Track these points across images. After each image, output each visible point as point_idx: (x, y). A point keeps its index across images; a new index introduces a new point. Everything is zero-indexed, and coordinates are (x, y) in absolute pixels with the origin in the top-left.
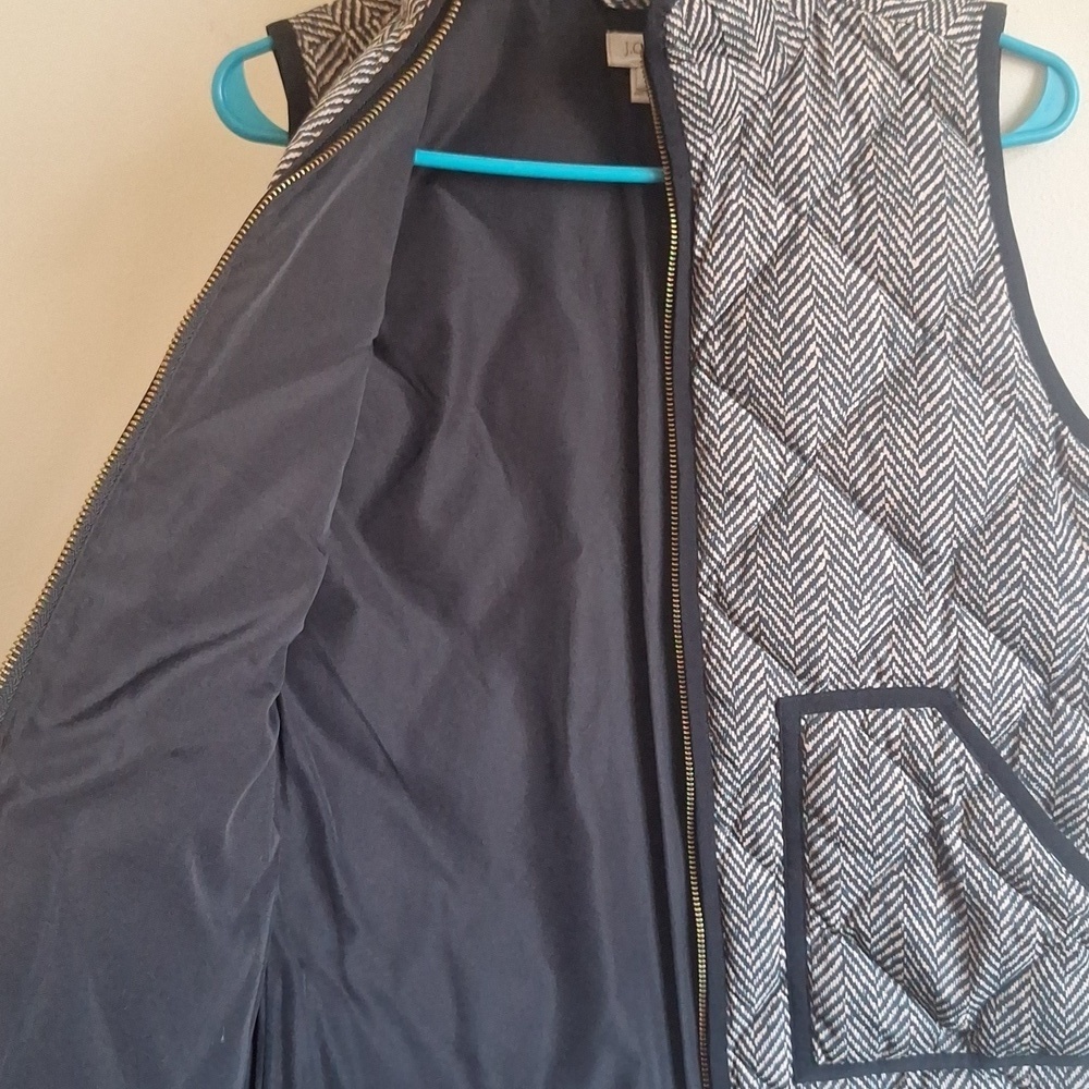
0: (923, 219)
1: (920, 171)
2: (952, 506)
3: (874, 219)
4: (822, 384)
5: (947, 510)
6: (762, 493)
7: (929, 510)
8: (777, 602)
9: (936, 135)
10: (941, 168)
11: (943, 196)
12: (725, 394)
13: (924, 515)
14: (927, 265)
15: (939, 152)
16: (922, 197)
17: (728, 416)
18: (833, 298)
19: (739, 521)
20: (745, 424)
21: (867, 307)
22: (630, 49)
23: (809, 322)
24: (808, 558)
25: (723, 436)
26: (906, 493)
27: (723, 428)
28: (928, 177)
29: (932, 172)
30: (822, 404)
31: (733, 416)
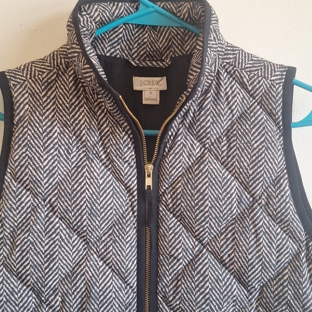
0: (255, 155)
1: (255, 135)
2: (261, 270)
3: (235, 153)
4: (211, 217)
5: (259, 272)
6: (185, 257)
7: (252, 272)
8: (189, 303)
9: (263, 121)
10: (264, 134)
11: (264, 146)
12: (172, 215)
13: (250, 273)
14: (256, 173)
15: (264, 128)
16: (255, 146)
17: (173, 224)
18: (216, 183)
19: (175, 267)
20: (179, 228)
21: (230, 188)
22: (142, 83)
23: (206, 192)
24: (202, 287)
25: (170, 233)
26: (242, 264)
27: (170, 229)
28: (258, 138)
29: (260, 136)
30: (210, 224)
31: (175, 225)
